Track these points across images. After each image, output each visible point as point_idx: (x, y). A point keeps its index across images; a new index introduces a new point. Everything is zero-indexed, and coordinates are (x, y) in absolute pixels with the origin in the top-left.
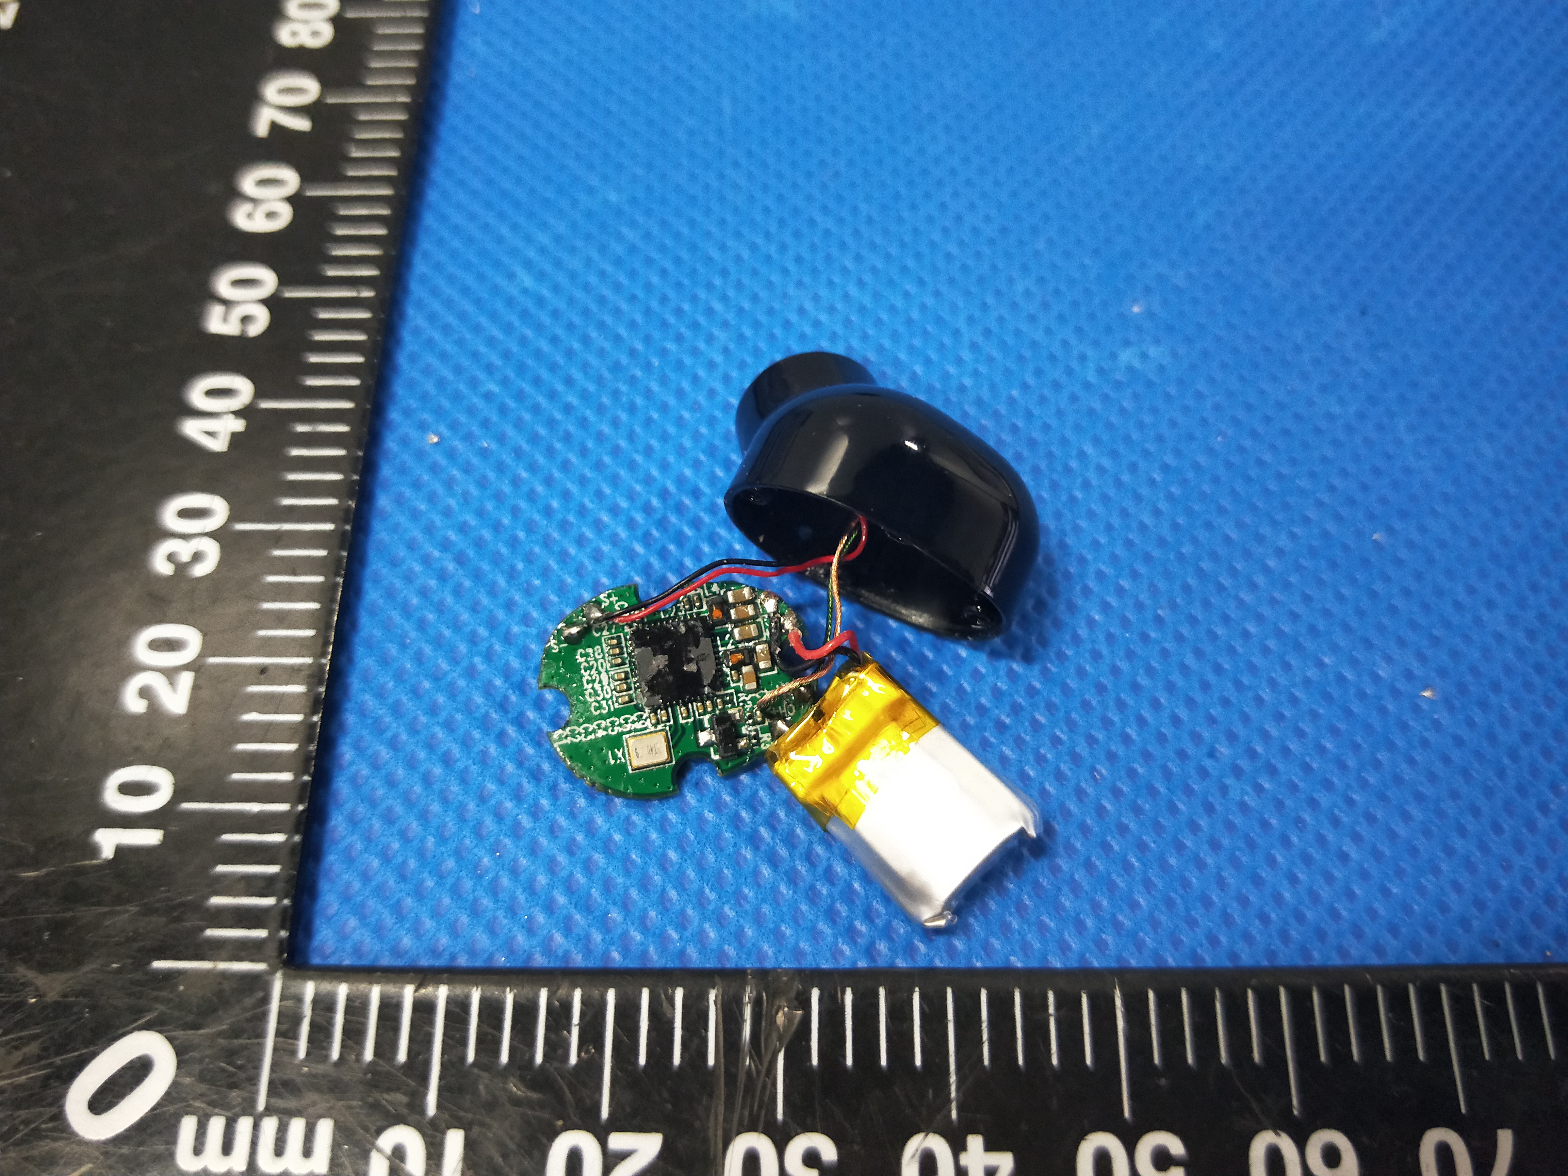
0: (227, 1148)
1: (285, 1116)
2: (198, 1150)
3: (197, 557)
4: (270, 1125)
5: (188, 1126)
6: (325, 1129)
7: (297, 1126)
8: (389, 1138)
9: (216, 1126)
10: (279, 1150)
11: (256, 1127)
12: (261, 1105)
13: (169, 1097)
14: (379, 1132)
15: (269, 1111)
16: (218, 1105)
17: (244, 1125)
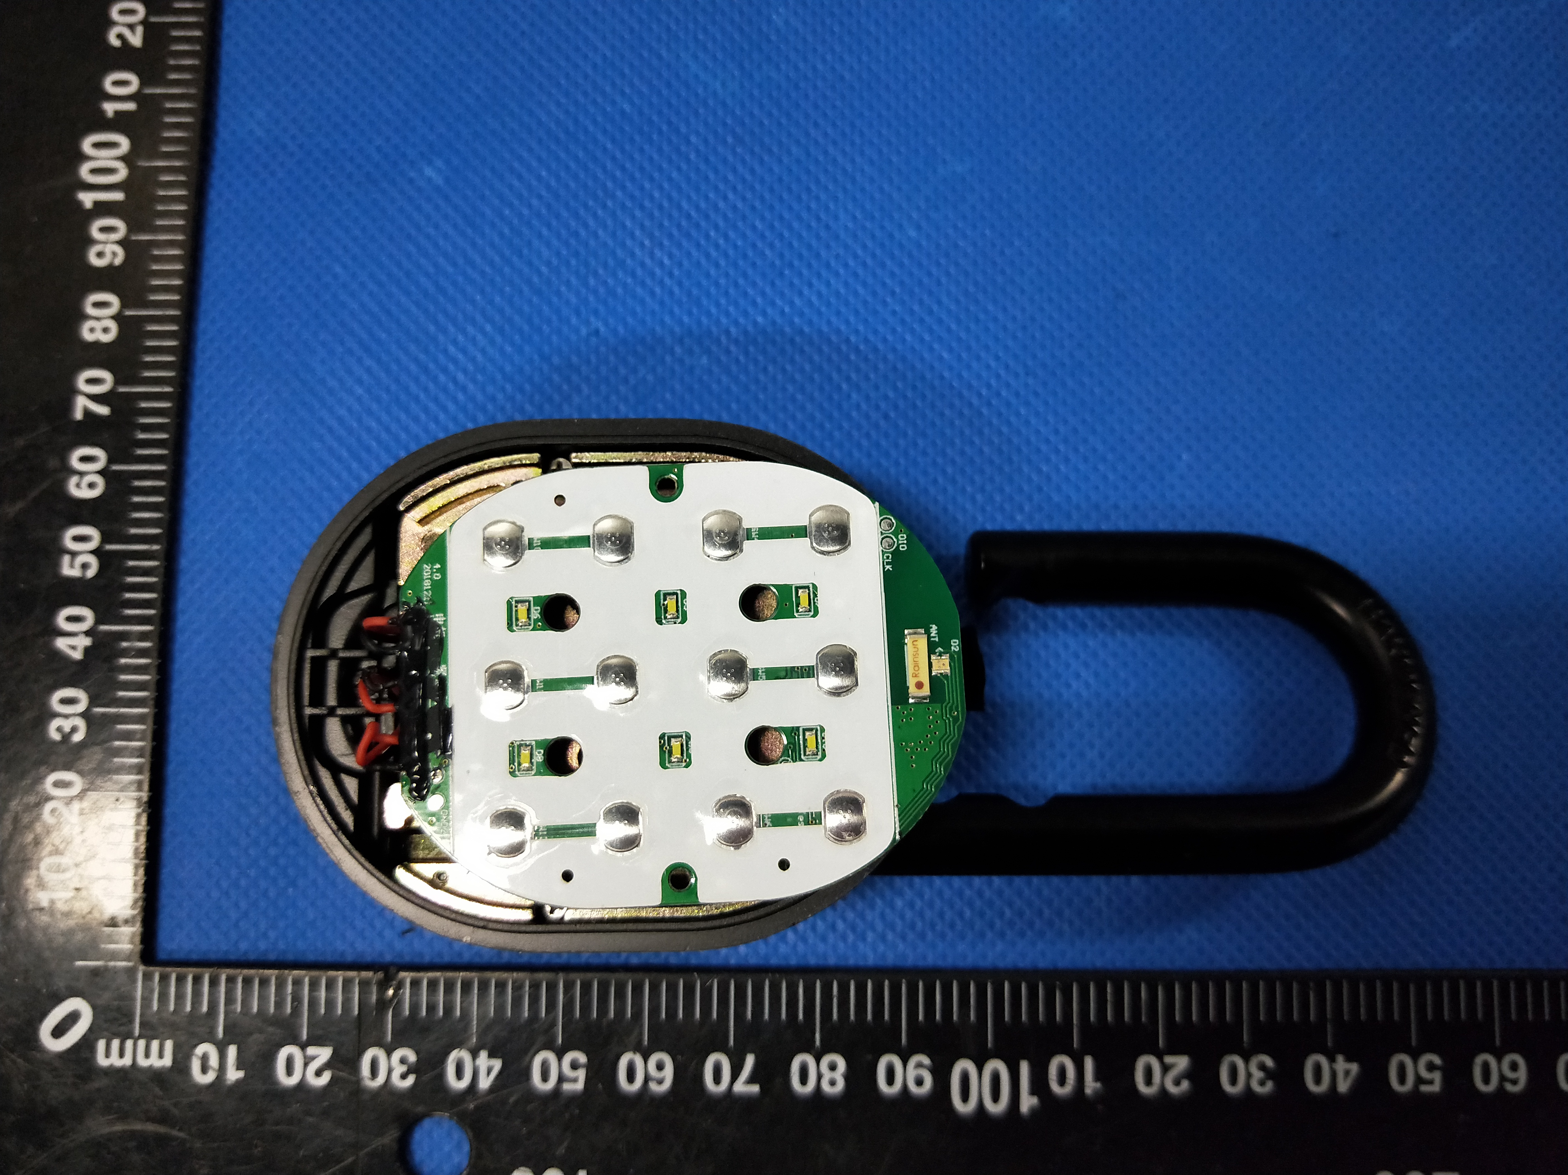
0: (122, 1055)
1: (149, 1040)
2: (108, 1055)
3: (74, 729)
4: (142, 1043)
5: (101, 1045)
6: (169, 1045)
7: (155, 1044)
8: (201, 1049)
9: (116, 1043)
10: (147, 1055)
11: (135, 1045)
12: (137, 1032)
13: (91, 1029)
14: (196, 1046)
15: (140, 1037)
16: (116, 1035)
17: (129, 1043)
